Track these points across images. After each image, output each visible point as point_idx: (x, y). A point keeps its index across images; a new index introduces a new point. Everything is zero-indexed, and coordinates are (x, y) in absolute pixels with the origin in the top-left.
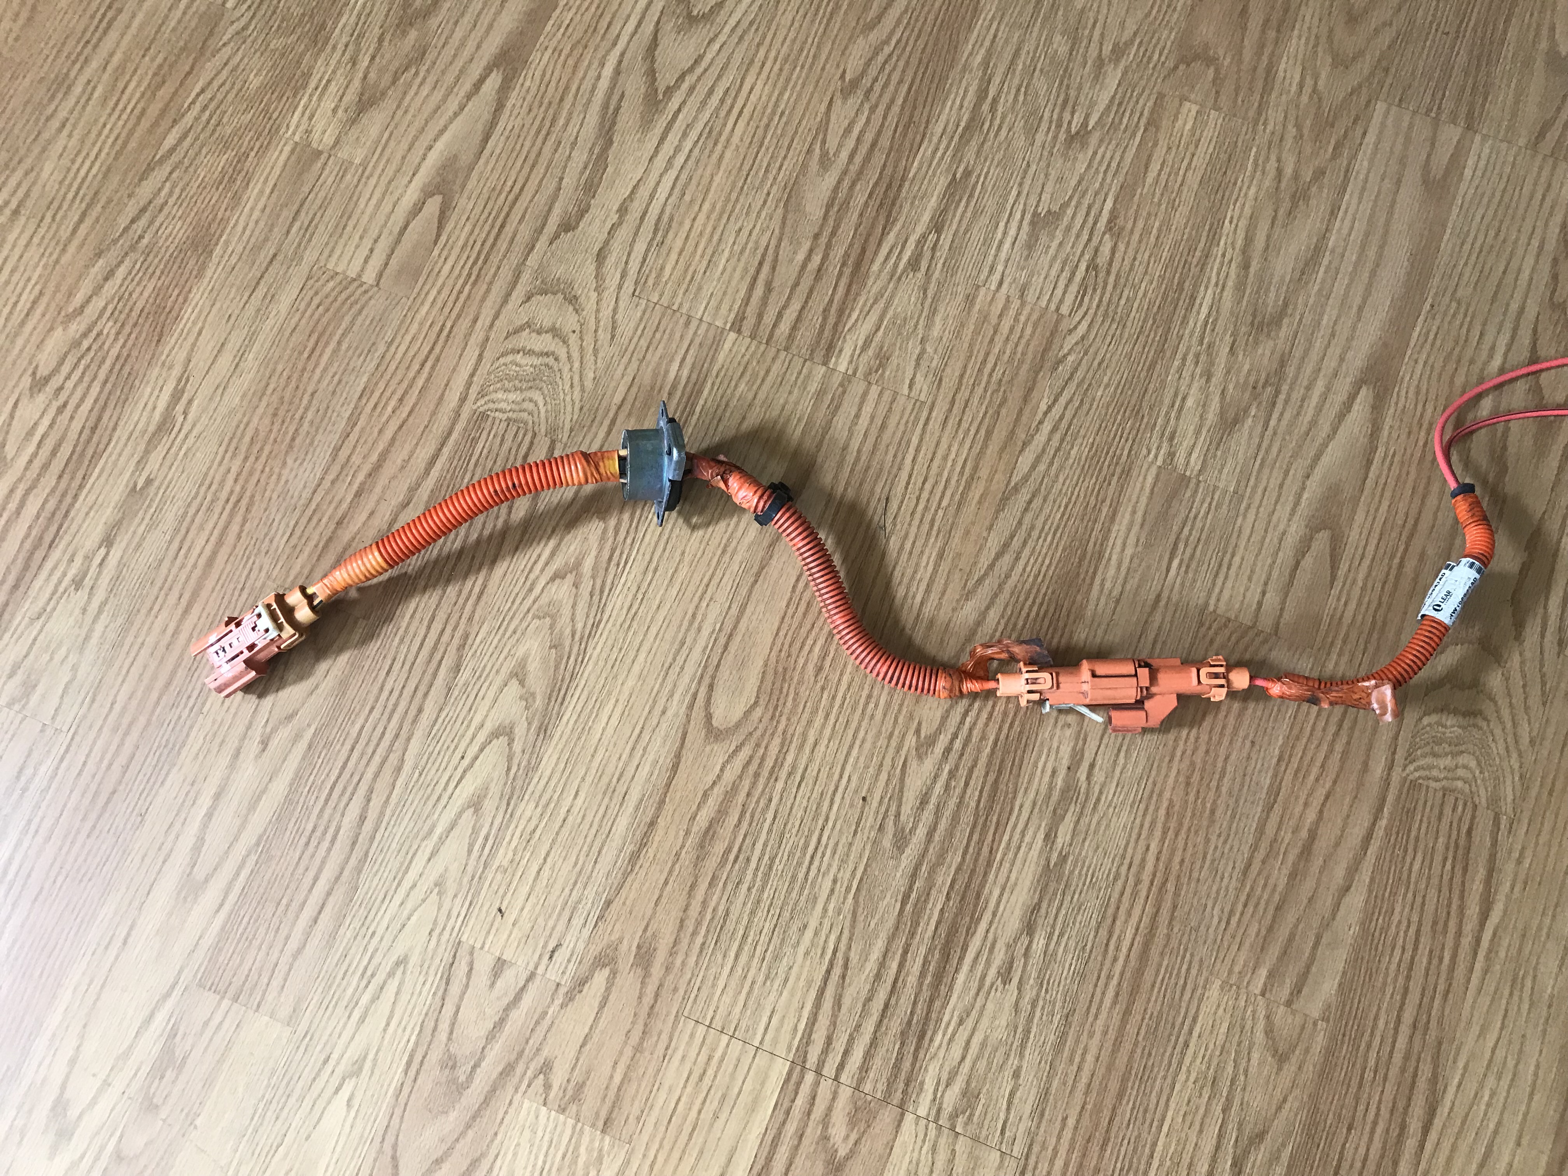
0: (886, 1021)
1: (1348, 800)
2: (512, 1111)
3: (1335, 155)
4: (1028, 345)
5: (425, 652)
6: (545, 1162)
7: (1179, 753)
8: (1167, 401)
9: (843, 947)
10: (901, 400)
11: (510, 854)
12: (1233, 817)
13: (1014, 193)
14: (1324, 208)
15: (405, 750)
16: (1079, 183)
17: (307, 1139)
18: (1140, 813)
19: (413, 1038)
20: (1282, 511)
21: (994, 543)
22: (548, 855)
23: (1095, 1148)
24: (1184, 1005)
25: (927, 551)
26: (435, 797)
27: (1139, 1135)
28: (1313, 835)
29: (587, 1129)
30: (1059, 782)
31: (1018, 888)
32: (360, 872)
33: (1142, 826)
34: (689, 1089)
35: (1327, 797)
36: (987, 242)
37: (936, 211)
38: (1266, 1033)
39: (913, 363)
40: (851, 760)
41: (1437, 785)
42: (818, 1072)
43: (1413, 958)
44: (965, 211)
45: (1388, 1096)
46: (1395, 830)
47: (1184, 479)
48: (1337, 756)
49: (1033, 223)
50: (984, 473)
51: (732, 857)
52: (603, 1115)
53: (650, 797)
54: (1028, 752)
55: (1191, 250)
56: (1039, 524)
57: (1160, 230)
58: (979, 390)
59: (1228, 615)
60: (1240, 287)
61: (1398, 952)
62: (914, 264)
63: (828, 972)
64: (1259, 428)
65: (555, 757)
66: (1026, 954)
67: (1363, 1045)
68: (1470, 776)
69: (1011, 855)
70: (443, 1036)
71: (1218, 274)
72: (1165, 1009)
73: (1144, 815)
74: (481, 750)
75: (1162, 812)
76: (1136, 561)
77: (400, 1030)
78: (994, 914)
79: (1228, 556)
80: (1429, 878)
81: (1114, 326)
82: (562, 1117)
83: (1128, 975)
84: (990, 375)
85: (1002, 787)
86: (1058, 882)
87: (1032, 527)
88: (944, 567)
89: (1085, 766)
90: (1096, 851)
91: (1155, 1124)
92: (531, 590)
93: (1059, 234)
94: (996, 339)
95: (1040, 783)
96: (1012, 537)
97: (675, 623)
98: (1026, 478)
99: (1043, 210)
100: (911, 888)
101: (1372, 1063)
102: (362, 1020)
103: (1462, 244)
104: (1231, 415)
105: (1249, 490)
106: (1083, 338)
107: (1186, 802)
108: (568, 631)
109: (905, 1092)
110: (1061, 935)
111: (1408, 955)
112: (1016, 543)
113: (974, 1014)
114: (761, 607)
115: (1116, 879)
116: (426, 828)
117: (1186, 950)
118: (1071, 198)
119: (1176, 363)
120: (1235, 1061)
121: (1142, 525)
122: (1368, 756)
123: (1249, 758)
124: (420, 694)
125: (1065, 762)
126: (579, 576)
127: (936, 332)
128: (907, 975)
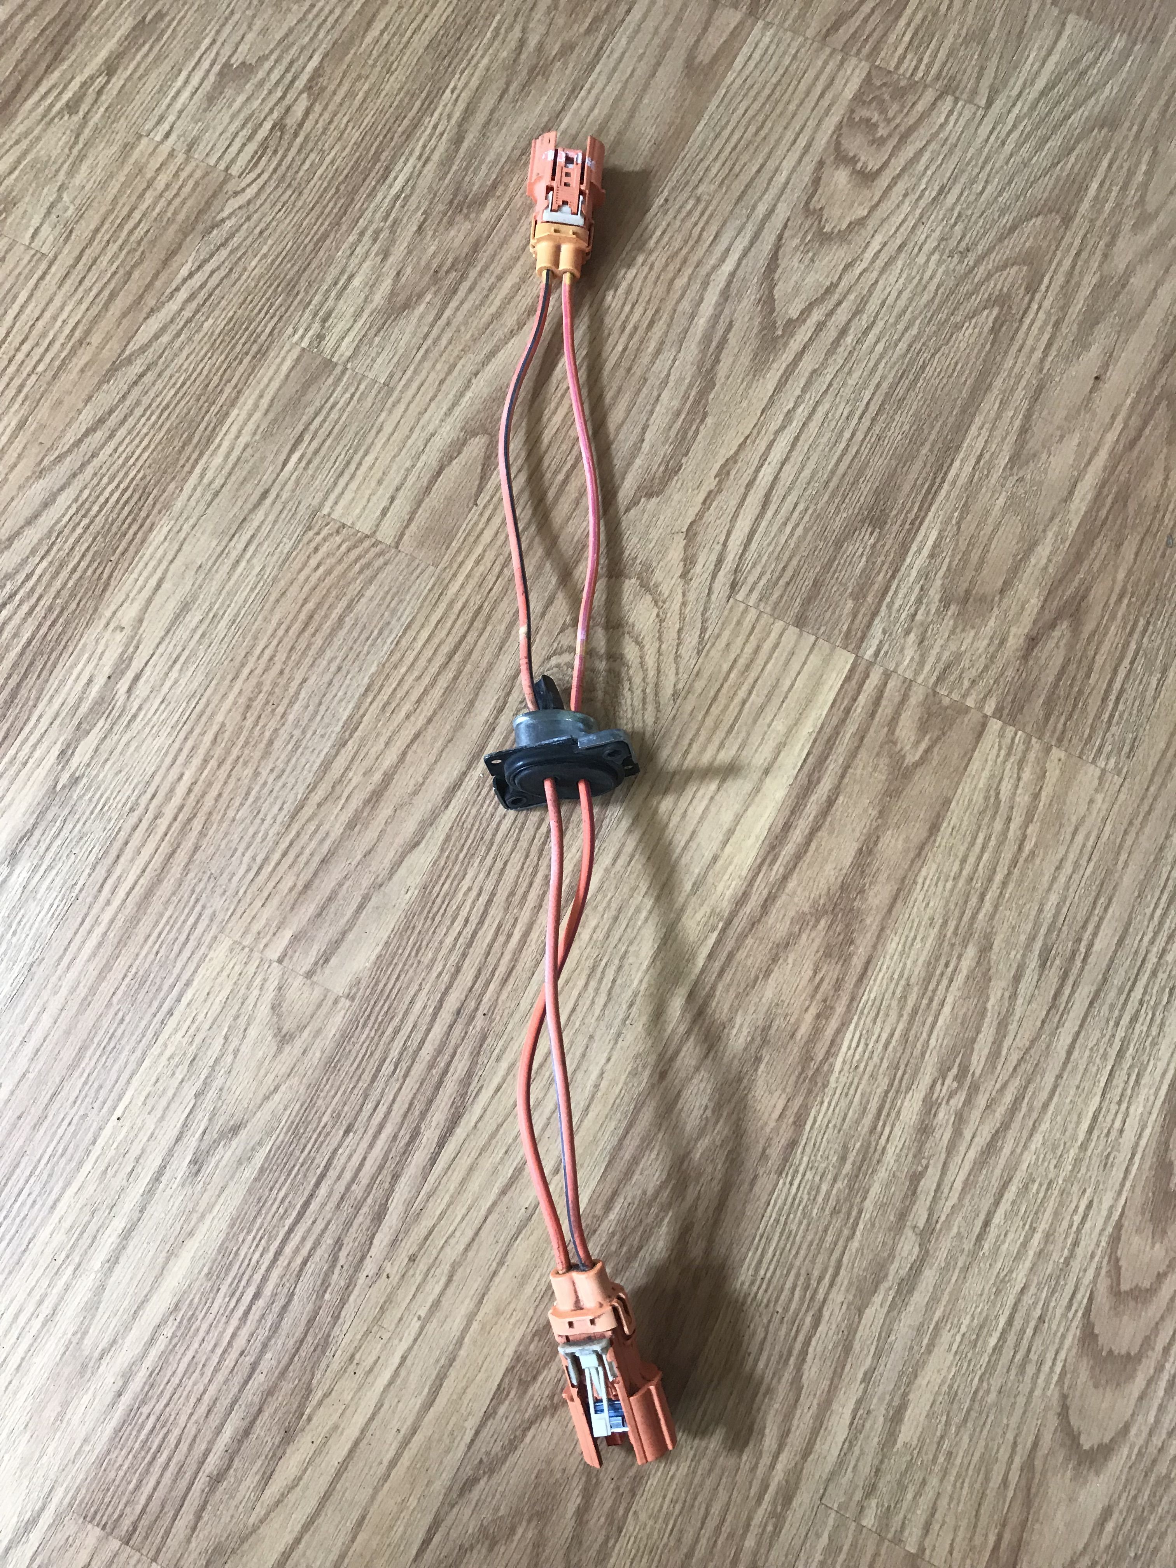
1: (439, 744)
3: (588, 31)
4: (183, 203)
7: (246, 671)
8: (329, 280)
10: (18, 249)
13: (207, 41)
14: (565, 86)
16: (287, 36)
20: (437, 412)
21: (87, 417)
24: (179, 965)
27: (85, 1116)
28: (388, 779)
30: (94, 691)
33: (181, 750)
36: (162, 91)
37: (112, 52)
38: (273, 1008)
39: (43, 211)
43: (475, 933)
44: (146, 55)
47: (328, 364)
48: (437, 693)
49: (221, 74)
50: (96, 339)
54: (65, 655)
55: (399, 118)
56: (146, 401)
57: (367, 94)
58: (113, 248)
59: (344, 520)
60: (447, 162)
61: (457, 926)
62: (72, 107)
64: (430, 318)
67: (390, 1030)
71: (424, 147)
72: (155, 968)
73: (186, 739)
75: (208, 738)
79: (361, 453)
80: (517, 840)
81: (289, 192)
83: (119, 922)
84: (131, 232)
85: (24, 692)
87: (138, 403)
89: (130, 675)
90: (117, 774)
91: (109, 1103)
93: (249, 87)
94: (147, 195)
95: (71, 691)
96: (111, 412)
98: (143, 349)
99: (236, 61)
103: (716, 137)
104: (401, 298)
105: (403, 382)
106: (249, 202)
107: (241, 728)
110: (50, 867)
115: (132, 810)
117: (197, 900)
118: (272, 52)
119: (351, 239)
120: (226, 1038)
122: (477, 695)
123: (330, 683)
125: (107, 670)
127: (78, 180)
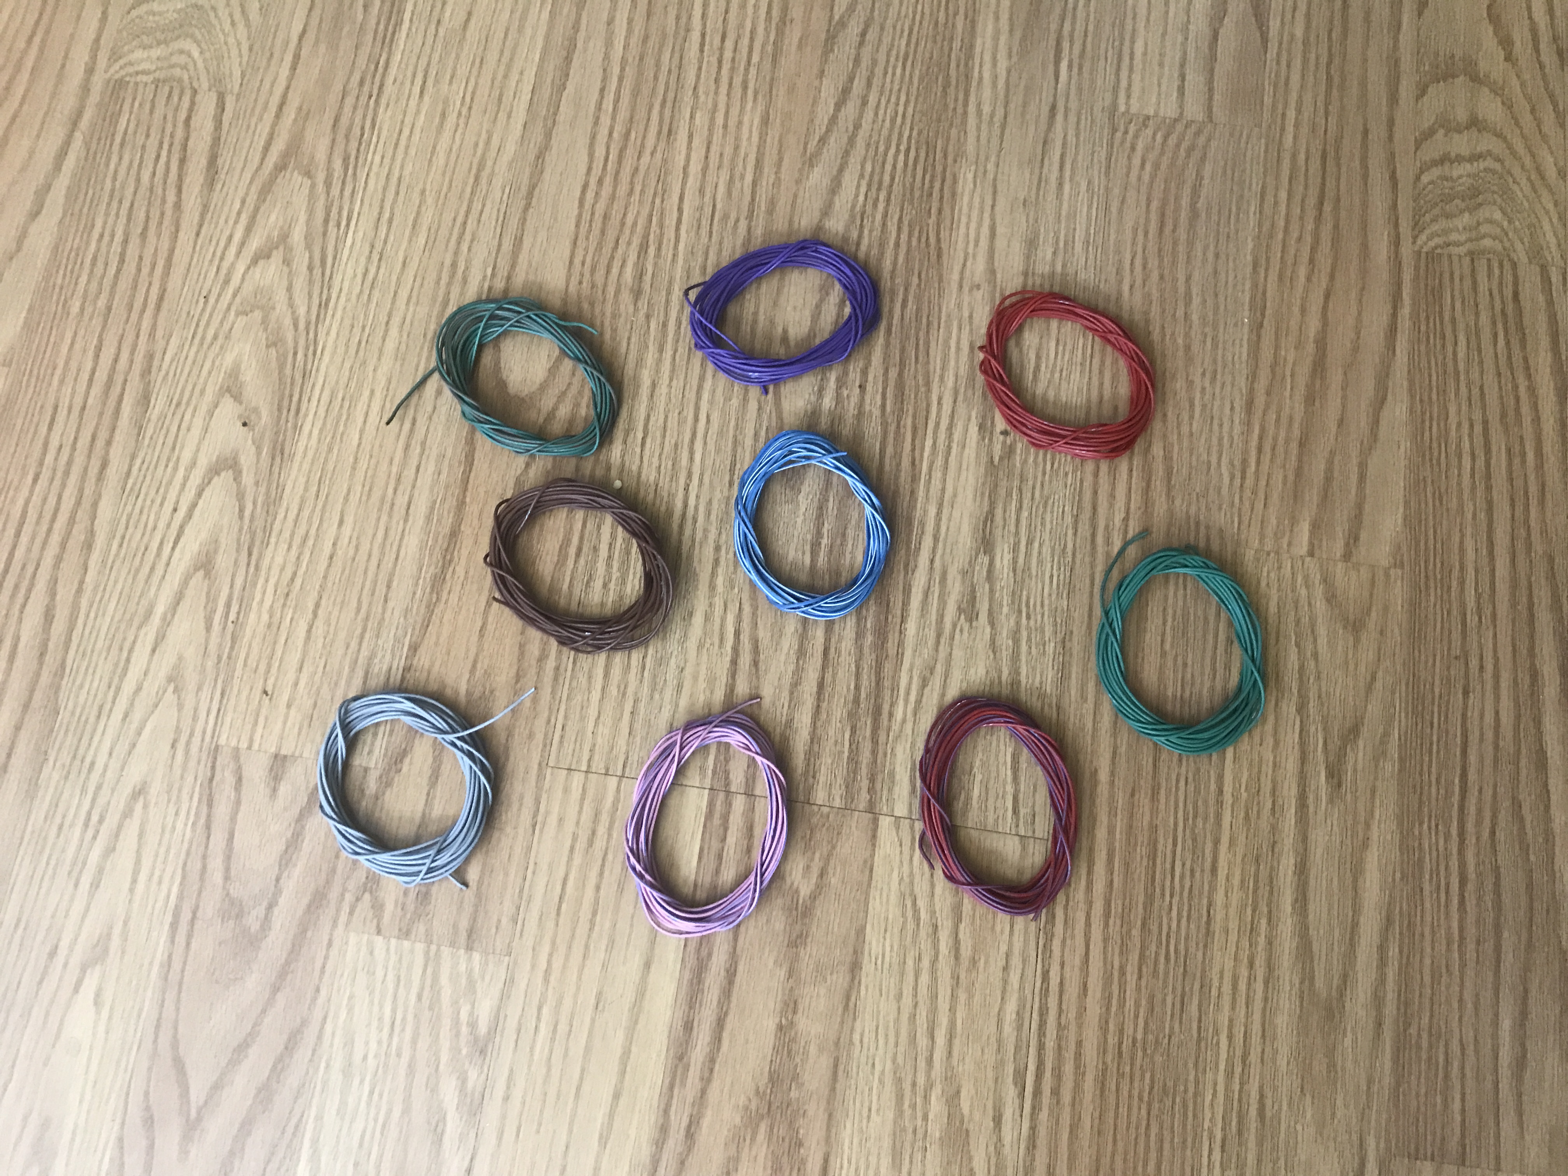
0: (824, 705)
2: (334, 952)
5: (96, 390)
6: (394, 1011)
9: (746, 625)
11: (265, 617)
12: (1215, 346)
15: (93, 517)
17: (45, 1064)
18: (1095, 371)
19: (175, 890)
22: (317, 605)
23: (1143, 799)
25: (746, 119)
26: (146, 570)
29: (446, 951)
31: (959, 499)
32: (58, 689)
34: (577, 860)
35: (1327, 296)
40: (706, 396)
41: (1462, 250)
42: (749, 794)
45: (1504, 640)
46: (1423, 316)
51: (572, 551)
52: (464, 924)
53: (444, 499)
63: (734, 662)
65: (302, 480)
66: (990, 576)
68: (1498, 230)
69: (939, 461)
70: (217, 877)
74: (199, 495)
76: (1014, 75)
77: (154, 886)
78: (936, 539)
82: (406, 944)
86: (1010, 476)
88: (773, 134)
92: (227, 282)
97: (431, 277)
100: (819, 534)
101: (1471, 603)
102: (95, 885)
108: (288, 321)
109: (871, 790)
111: (1480, 462)
112: (858, 86)
113: (939, 669)
114: (542, 235)
116: (141, 611)
121: (1011, 31)
124: (100, 443)
126: (289, 249)
128: (840, 641)
